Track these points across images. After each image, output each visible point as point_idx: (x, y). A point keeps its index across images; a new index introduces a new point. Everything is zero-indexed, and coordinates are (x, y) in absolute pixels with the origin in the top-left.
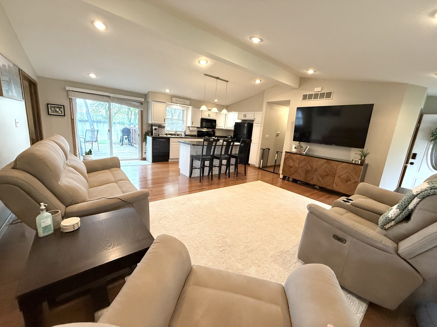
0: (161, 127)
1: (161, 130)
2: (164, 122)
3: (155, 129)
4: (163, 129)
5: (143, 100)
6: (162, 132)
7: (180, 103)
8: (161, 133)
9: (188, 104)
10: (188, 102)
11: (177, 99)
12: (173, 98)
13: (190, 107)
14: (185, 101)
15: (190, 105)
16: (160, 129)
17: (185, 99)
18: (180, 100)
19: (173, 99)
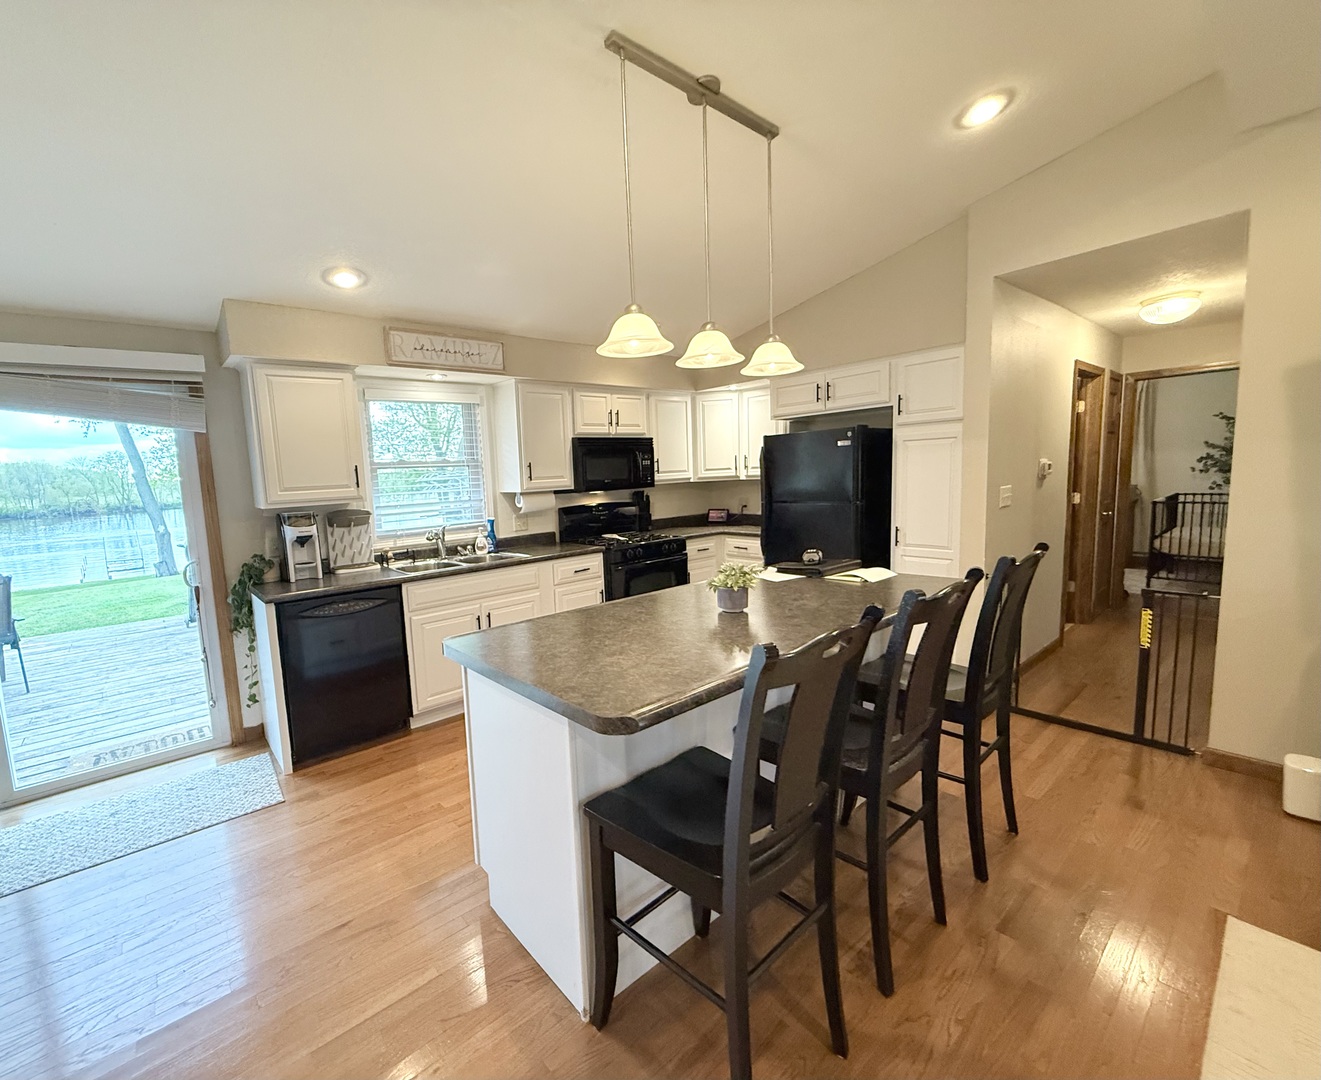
0: (341, 517)
1: (347, 540)
2: (353, 489)
3: (302, 541)
4: (355, 530)
5: (193, 364)
6: (357, 545)
7: (441, 361)
8: (348, 553)
9: (490, 366)
10: (491, 353)
11: (425, 340)
12: (396, 337)
13: (508, 383)
14: (474, 346)
15: (503, 371)
16: (338, 531)
17: (472, 338)
18: (439, 342)
19: (398, 341)
